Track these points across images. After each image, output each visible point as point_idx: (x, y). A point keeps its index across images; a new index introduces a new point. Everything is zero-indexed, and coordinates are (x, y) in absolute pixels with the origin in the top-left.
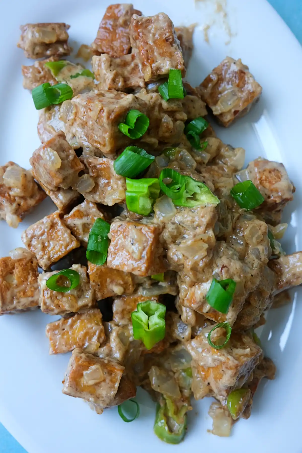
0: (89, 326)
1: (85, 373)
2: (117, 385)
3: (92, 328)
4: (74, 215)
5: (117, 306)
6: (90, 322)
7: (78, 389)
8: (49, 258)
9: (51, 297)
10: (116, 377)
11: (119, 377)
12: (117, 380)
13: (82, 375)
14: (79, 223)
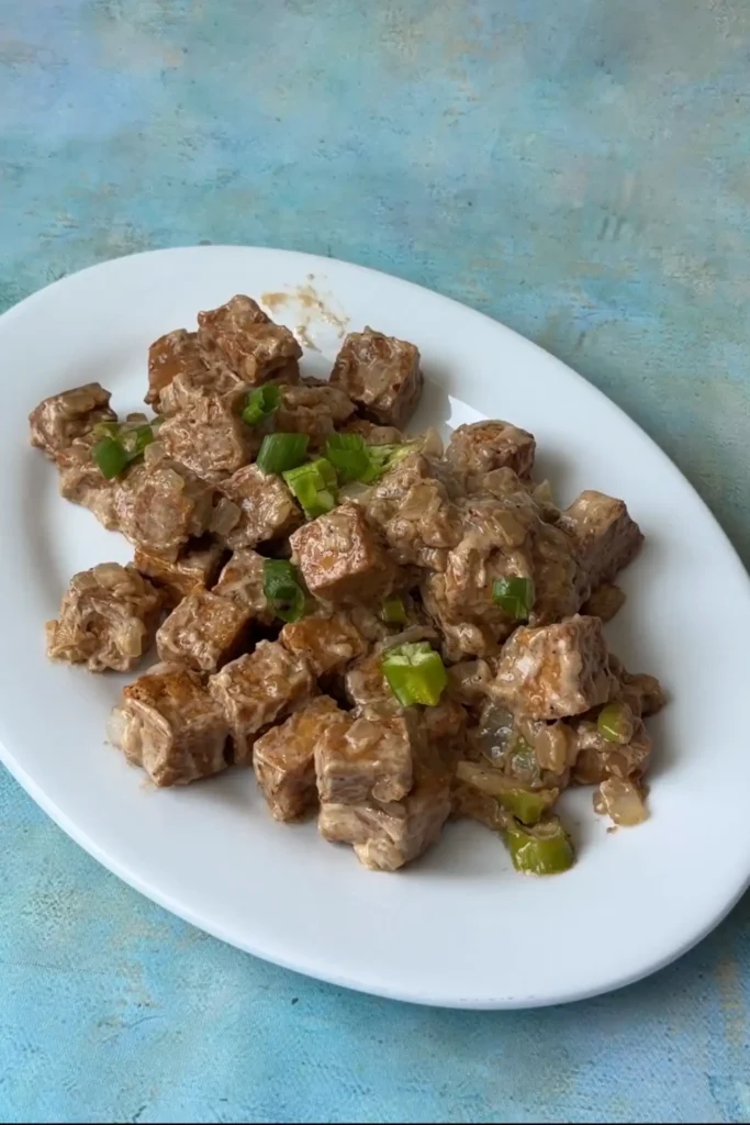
0: (322, 717)
1: (346, 737)
2: (406, 736)
3: (329, 718)
4: (227, 581)
5: (353, 682)
6: (322, 713)
7: (349, 760)
8: (215, 645)
9: (242, 692)
10: (399, 727)
11: (403, 726)
12: (402, 730)
13: (345, 743)
14: (238, 586)
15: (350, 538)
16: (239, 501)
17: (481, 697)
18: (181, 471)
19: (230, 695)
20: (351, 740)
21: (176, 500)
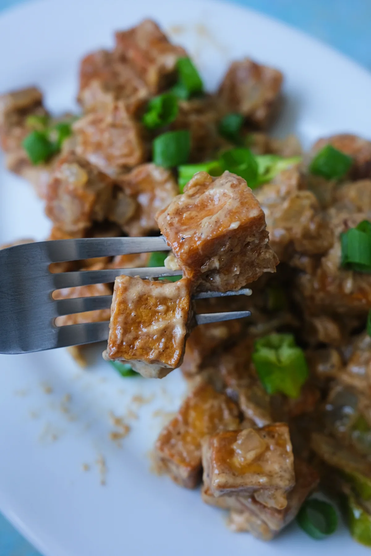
1: (234, 447)
2: (289, 448)
7: (236, 474)
10: (283, 438)
11: (287, 436)
12: (285, 441)
13: (231, 453)
16: (135, 196)
18: (84, 165)
20: (239, 451)
21: (80, 191)
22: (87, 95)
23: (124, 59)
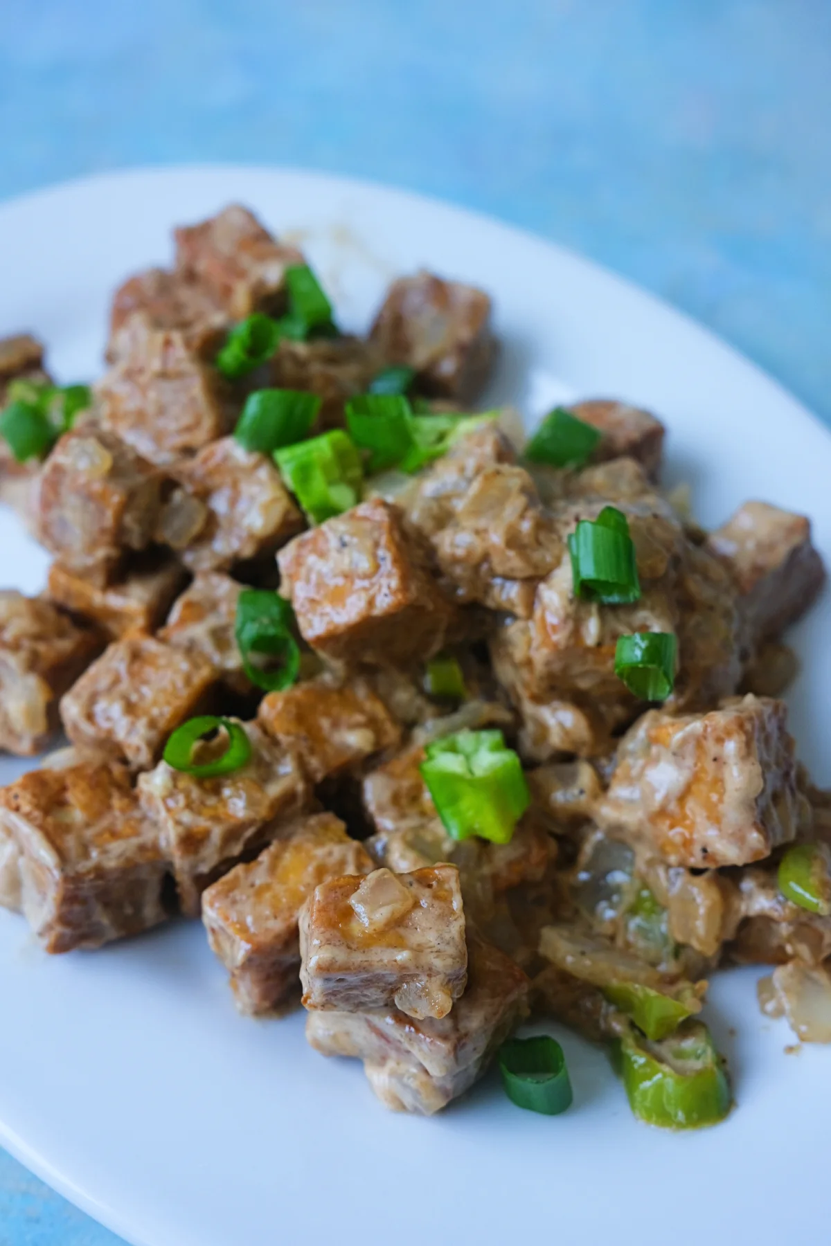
0: (320, 852)
1: (353, 901)
2: (457, 903)
3: (330, 854)
4: (183, 621)
5: (375, 790)
6: (320, 843)
7: (354, 946)
8: (152, 724)
9: (189, 806)
10: (446, 886)
11: (453, 885)
12: (450, 892)
13: (348, 913)
14: (199, 631)
15: (375, 556)
16: (204, 495)
17: (581, 821)
18: (110, 443)
19: (168, 810)
20: (359, 908)
21: (97, 487)
22: (124, 338)
23: (191, 276)
